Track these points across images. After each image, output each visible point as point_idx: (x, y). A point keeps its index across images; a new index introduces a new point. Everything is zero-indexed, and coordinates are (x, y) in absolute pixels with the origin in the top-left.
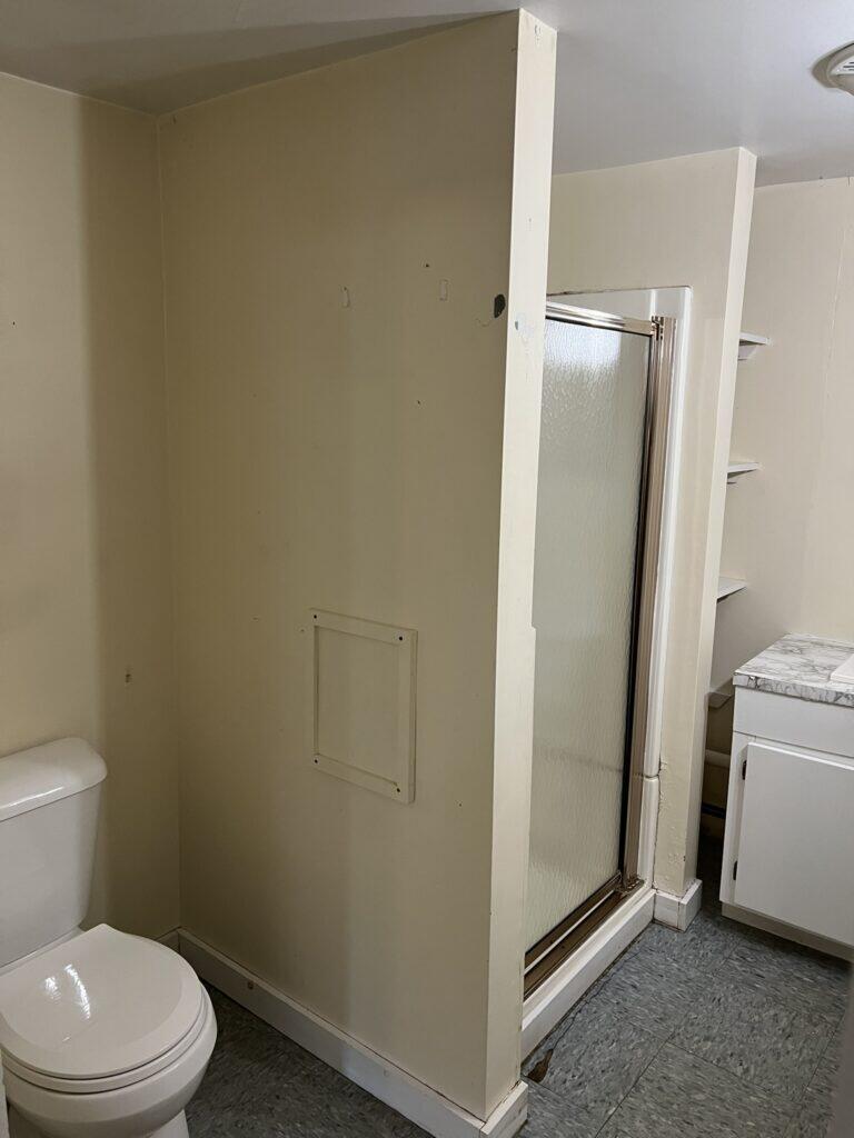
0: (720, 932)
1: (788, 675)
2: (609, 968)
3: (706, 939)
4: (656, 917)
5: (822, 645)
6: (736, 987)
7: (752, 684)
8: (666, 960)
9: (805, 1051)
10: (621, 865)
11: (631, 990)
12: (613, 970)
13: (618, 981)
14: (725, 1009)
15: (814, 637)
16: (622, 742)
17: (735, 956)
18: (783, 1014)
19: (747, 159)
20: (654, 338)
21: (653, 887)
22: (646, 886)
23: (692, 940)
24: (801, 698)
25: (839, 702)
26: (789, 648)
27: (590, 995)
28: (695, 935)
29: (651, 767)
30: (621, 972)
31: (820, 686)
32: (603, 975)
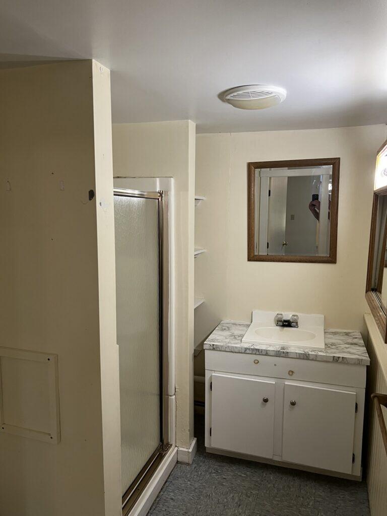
0: (206, 461)
1: (225, 342)
2: (160, 493)
3: (201, 466)
4: (178, 460)
5: (236, 324)
6: (215, 487)
7: (212, 348)
8: (185, 481)
9: (247, 512)
10: (161, 440)
11: (171, 501)
12: (162, 493)
13: (164, 498)
14: (212, 499)
15: (233, 321)
16: (159, 382)
17: (213, 471)
18: (236, 495)
19: (192, 125)
20: (160, 200)
21: (176, 446)
22: (173, 447)
23: (195, 467)
24: (231, 352)
25: (246, 352)
26: (224, 328)
27: (153, 509)
28: (196, 465)
29: (171, 391)
30: (166, 493)
31: (238, 346)
32: (157, 497)
